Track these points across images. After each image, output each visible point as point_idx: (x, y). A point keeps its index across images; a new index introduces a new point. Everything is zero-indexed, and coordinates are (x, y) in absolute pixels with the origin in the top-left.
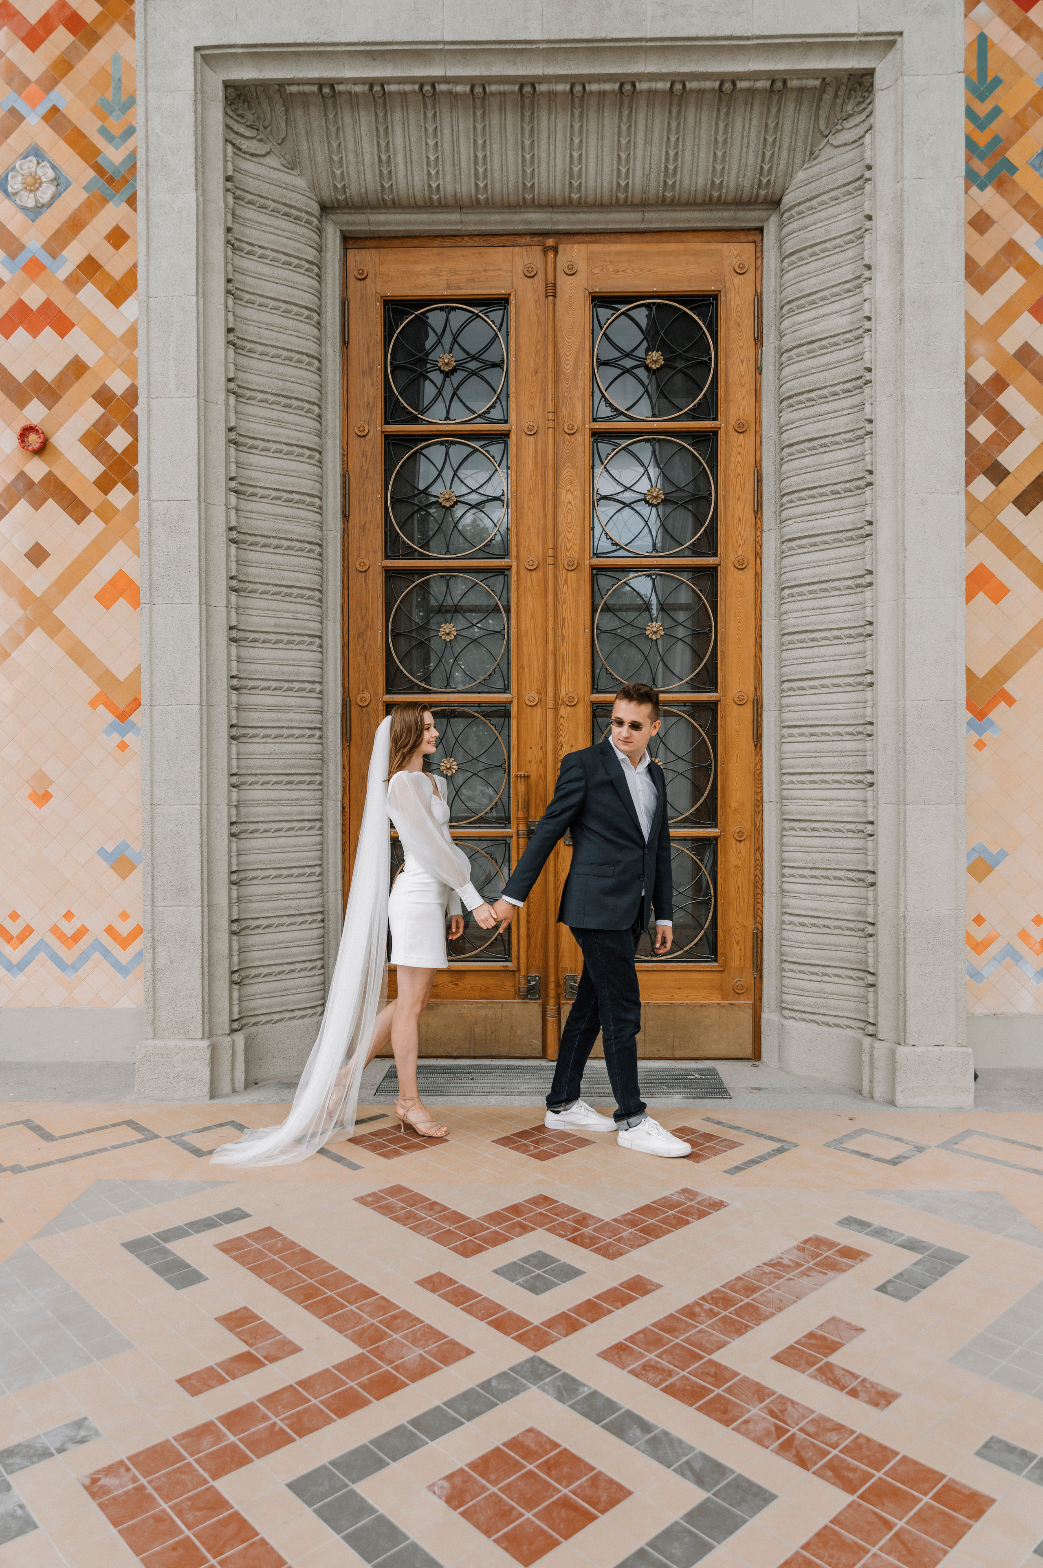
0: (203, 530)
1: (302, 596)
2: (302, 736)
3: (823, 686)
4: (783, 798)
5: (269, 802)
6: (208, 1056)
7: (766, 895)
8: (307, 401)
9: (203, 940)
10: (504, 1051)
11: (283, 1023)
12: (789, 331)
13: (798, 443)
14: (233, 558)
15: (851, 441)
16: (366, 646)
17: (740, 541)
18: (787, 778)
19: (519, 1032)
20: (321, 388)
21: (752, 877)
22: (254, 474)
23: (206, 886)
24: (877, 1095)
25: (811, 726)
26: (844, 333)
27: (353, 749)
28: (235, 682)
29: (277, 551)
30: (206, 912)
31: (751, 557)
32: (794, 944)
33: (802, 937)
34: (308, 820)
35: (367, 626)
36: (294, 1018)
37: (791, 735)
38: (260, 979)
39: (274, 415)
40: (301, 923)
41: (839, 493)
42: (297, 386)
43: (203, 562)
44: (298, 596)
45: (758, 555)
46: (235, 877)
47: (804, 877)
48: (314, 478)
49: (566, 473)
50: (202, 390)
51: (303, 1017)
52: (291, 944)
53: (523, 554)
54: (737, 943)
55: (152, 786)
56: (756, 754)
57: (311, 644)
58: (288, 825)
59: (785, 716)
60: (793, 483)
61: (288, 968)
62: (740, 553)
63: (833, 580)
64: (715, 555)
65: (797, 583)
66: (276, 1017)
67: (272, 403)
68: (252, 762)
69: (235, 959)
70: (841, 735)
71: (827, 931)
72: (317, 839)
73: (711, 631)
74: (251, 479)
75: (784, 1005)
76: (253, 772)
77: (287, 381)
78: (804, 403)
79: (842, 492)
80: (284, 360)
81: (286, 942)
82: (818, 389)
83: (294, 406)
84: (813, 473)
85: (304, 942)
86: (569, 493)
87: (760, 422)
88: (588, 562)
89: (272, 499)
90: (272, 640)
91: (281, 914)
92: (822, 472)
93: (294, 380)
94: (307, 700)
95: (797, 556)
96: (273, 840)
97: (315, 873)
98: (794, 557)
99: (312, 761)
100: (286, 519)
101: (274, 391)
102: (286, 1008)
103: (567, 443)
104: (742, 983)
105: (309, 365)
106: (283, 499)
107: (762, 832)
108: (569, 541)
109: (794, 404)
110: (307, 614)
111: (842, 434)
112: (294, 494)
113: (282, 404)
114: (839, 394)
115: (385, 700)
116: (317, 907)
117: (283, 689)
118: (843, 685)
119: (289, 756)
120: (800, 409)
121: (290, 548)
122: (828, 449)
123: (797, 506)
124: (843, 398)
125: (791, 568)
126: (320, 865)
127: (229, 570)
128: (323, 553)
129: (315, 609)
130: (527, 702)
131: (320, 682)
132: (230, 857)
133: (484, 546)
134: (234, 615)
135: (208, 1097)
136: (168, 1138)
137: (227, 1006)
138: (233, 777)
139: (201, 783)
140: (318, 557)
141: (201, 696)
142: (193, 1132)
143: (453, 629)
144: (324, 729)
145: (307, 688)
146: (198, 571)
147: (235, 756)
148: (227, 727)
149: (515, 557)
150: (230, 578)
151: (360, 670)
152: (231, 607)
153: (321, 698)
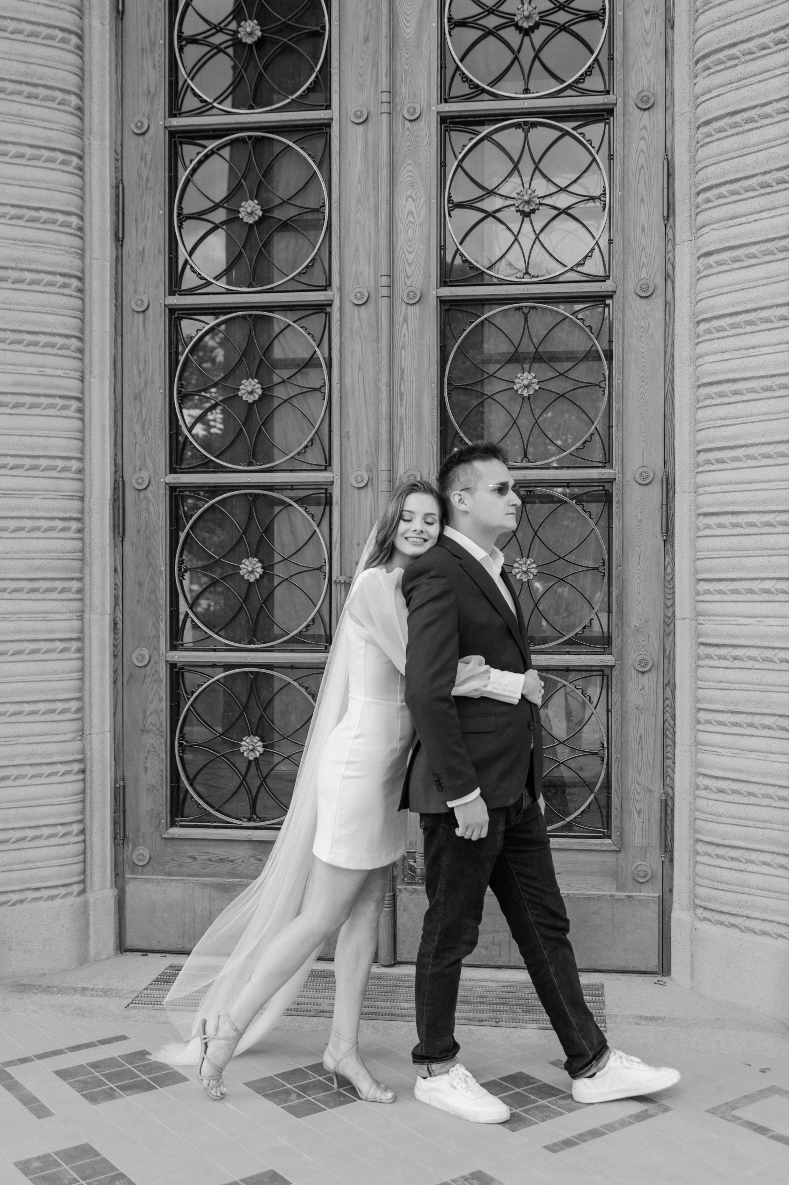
1: (53, 346)
2: (52, 529)
3: (749, 457)
4: (699, 614)
5: (5, 616)
7: (678, 747)
8: (60, 90)
11: (25, 905)
13: (716, 119)
16: (144, 411)
17: (644, 259)
18: (703, 586)
20: (82, 73)
21: (660, 723)
25: (733, 513)
27: (127, 546)
29: (17, 286)
31: (661, 281)
32: (710, 817)
33: (720, 808)
34: (61, 640)
35: (146, 383)
36: (39, 899)
37: (708, 527)
39: (14, 108)
40: (49, 775)
41: (769, 186)
42: (46, 70)
44: (45, 345)
45: (669, 277)
47: (722, 724)
48: (70, 189)
49: (404, 175)
51: (52, 898)
52: (34, 803)
53: (349, 284)
54: (639, 812)
56: (666, 553)
57: (64, 407)
58: (33, 646)
59: (702, 499)
60: (711, 174)
61: (31, 833)
62: (644, 274)
63: (762, 308)
64: (610, 278)
65: (715, 314)
66: (15, 897)
67: (11, 93)
70: (772, 525)
71: (752, 800)
72: (76, 664)
73: (603, 383)
75: (698, 902)
77: (31, 63)
78: (724, 62)
79: (774, 184)
80: (28, 36)
81: (28, 800)
82: (743, 42)
83: (41, 96)
84: (736, 160)
85: (55, 800)
86: (410, 199)
87: (672, 94)
88: (434, 293)
89: (10, 219)
90: (9, 403)
91: (22, 762)
92: (748, 158)
93: (41, 62)
94: (61, 482)
95: (715, 276)
96: (11, 665)
97: (70, 709)
98: (711, 278)
99: (68, 561)
100: (29, 244)
101: (13, 78)
102: (28, 886)
103: (408, 132)
104: (644, 868)
105: (64, 42)
106: (25, 218)
107: (674, 660)
108: (410, 264)
109: (712, 65)
110: (62, 369)
111: (774, 103)
112: (41, 211)
113: (25, 94)
114: (769, 48)
115: (167, 481)
116: (73, 754)
117: (25, 468)
118: (775, 456)
119: (33, 555)
120: (719, 71)
121: (33, 282)
122: (755, 125)
123: (716, 207)
124: (776, 52)
125: (708, 294)
126: (79, 699)
128: (86, 290)
129: (72, 363)
130: (353, 483)
131: (79, 459)
133: (298, 275)
140: (77, 294)
143: (257, 386)
144: (85, 520)
145: (57, 466)
149: (338, 289)
151: (136, 443)
153: (80, 479)
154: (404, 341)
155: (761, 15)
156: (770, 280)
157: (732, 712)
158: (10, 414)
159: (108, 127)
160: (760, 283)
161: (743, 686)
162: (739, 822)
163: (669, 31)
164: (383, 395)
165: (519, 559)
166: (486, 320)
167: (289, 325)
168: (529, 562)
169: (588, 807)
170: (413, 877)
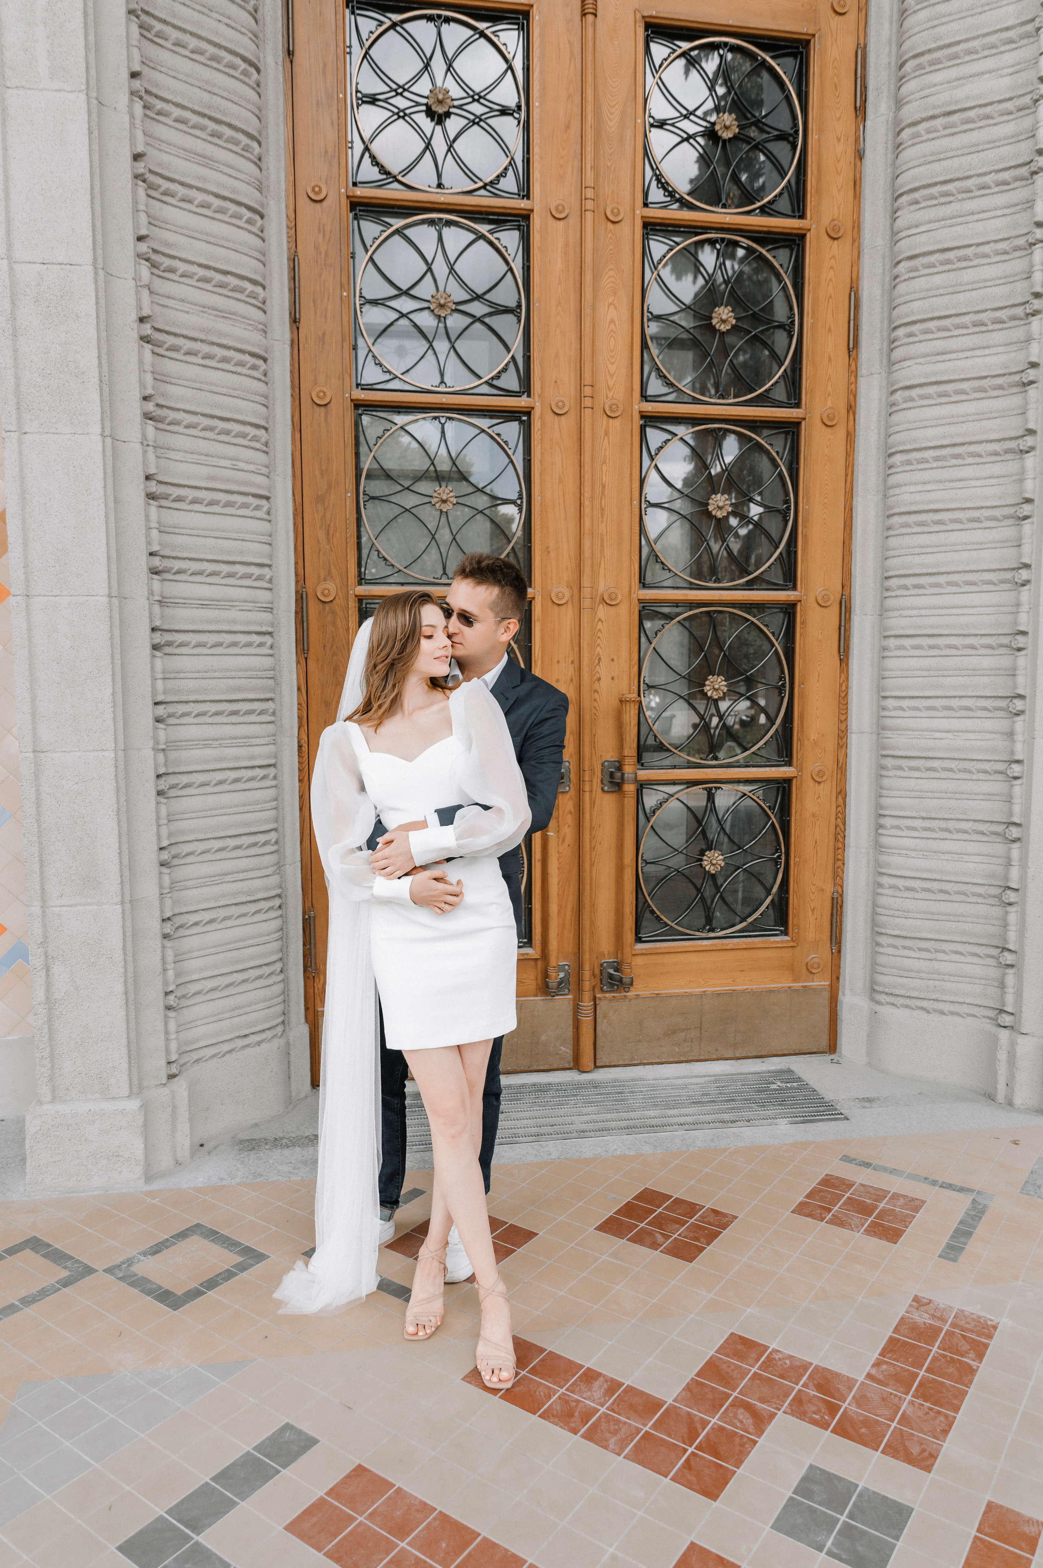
0: (103, 316)
1: (244, 436)
2: (249, 645)
3: (949, 584)
4: (884, 729)
5: (206, 743)
6: (141, 1122)
7: (849, 850)
8: (244, 133)
9: (125, 954)
11: (234, 1054)
12: (917, 96)
13: (924, 254)
14: (148, 367)
15: (1006, 253)
16: (328, 515)
17: (829, 389)
18: (890, 703)
19: (543, 1038)
20: (260, 115)
21: (832, 828)
22: (171, 237)
23: (127, 873)
24: (1018, 1101)
25: (931, 636)
26: (1000, 102)
27: (311, 663)
28: (156, 562)
29: (207, 362)
30: (127, 912)
31: (844, 411)
32: (897, 913)
33: (909, 905)
34: (260, 767)
35: (332, 486)
36: (248, 1046)
38: (200, 998)
39: (199, 146)
41: (983, 325)
42: (230, 104)
43: (105, 368)
44: (238, 435)
45: (852, 409)
46: (165, 856)
47: (913, 829)
48: (255, 254)
49: (609, 279)
50: (93, 83)
51: (259, 1043)
52: (242, 944)
53: (550, 391)
54: (813, 910)
55: (34, 722)
56: (841, 671)
57: (258, 508)
58: (234, 775)
59: (891, 622)
60: (918, 309)
61: (238, 977)
62: (829, 404)
63: (970, 443)
64: (798, 405)
65: (917, 446)
66: (226, 1047)
67: (194, 127)
69: (171, 973)
70: (974, 648)
71: (945, 897)
72: (272, 793)
73: (788, 508)
74: (167, 244)
75: (877, 988)
76: (184, 698)
77: (214, 94)
78: (936, 198)
79: (989, 323)
80: (209, 59)
81: (235, 942)
82: (958, 179)
83: (225, 137)
84: (948, 296)
85: (260, 939)
86: (612, 307)
87: (859, 226)
88: (637, 407)
89: (198, 281)
90: (204, 500)
91: (228, 902)
92: (961, 295)
93: (225, 94)
94: (258, 592)
95: (917, 410)
96: (214, 797)
97: (269, 841)
98: (913, 411)
99: (265, 680)
100: (219, 313)
101: (196, 108)
102: (237, 1034)
103: (610, 235)
104: (817, 960)
105: (245, 75)
106: (213, 283)
107: (846, 771)
108: (612, 376)
109: (921, 200)
110: (254, 463)
111: (992, 244)
112: (229, 276)
113: (209, 130)
114: (989, 188)
115: (357, 593)
116: (274, 888)
117: (222, 575)
118: (980, 583)
119: (233, 674)
120: (930, 206)
121: (225, 360)
122: (971, 264)
123: (921, 341)
124: (997, 193)
125: (910, 426)
126: (275, 830)
127: (143, 385)
128: (269, 374)
129: (261, 457)
130: (554, 599)
131: (269, 566)
132: (159, 826)
133: (492, 378)
134: (151, 456)
135: (142, 1181)
136: (109, 1271)
137: (161, 1043)
138: (158, 707)
139: (114, 718)
140: (263, 378)
141: (109, 582)
142: (145, 1254)
143: (451, 494)
144: (275, 635)
145: (252, 574)
146: (97, 382)
147: (160, 676)
148: (148, 630)
149: (539, 396)
150: (145, 398)
151: (320, 550)
152: (148, 445)
153: (271, 589)
154: (605, 456)
155: (982, 154)
156: (981, 417)
157: (923, 818)
158: (205, 513)
159: (283, 187)
160: (970, 418)
161: (937, 795)
162: (930, 917)
163: (859, 164)
164: (587, 510)
165: (710, 677)
166: (681, 439)
167: (483, 431)
168: (719, 680)
169: (767, 908)
170: (612, 985)
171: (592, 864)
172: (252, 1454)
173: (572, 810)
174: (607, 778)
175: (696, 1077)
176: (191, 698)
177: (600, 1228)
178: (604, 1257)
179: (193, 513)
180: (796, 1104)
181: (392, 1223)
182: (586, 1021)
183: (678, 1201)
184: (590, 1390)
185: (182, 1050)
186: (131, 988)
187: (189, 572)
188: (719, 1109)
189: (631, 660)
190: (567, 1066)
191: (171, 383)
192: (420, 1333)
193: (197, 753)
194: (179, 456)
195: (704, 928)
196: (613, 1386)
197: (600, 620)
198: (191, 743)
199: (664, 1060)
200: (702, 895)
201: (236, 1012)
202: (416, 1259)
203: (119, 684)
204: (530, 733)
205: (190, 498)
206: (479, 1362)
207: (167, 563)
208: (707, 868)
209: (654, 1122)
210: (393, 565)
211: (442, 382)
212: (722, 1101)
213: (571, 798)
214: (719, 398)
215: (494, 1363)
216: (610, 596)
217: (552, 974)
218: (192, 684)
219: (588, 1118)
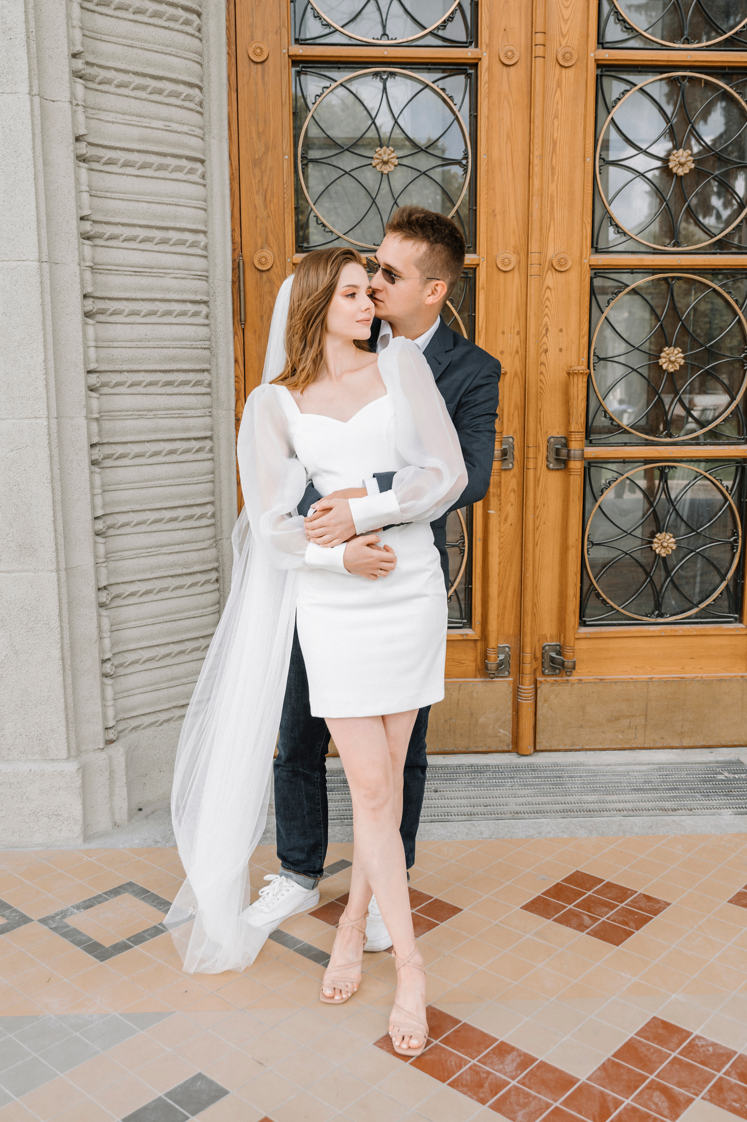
1: (177, 95)
2: (183, 314)
5: (141, 413)
6: (79, 784)
9: (61, 621)
10: (462, 744)
11: (172, 723)
14: (76, 22)
16: (265, 179)
19: (481, 720)
23: (61, 541)
27: (249, 335)
28: (87, 226)
29: (138, 17)
30: (63, 579)
34: (196, 439)
35: (267, 148)
38: (138, 667)
40: (190, 586)
43: (32, 24)
44: (170, 94)
46: (100, 525)
52: (178, 616)
53: (499, 40)
57: (191, 171)
58: (169, 446)
61: (174, 649)
66: (164, 716)
68: (116, 352)
69: (107, 642)
72: (208, 465)
76: (118, 367)
81: (171, 613)
85: (197, 612)
88: (592, 55)
90: (136, 162)
91: (165, 574)
94: (192, 259)
96: (149, 468)
97: (207, 514)
99: (200, 350)
102: (174, 704)
108: (566, 21)
110: (187, 124)
116: (210, 562)
117: (155, 241)
119: (167, 343)
121: (157, 15)
126: (212, 503)
127: (71, 41)
128: (204, 30)
129: (195, 118)
130: (499, 266)
131: (205, 233)
132: (93, 495)
133: (438, 28)
134: (81, 117)
135: (81, 840)
136: (43, 921)
137: (99, 709)
138: (91, 375)
139: (47, 385)
140: (197, 34)
141: (40, 247)
142: (78, 907)
143: (393, 155)
144: (211, 303)
145: (187, 241)
146: (25, 38)
147: (92, 344)
148: (80, 298)
149: (487, 45)
150: (74, 56)
151: (257, 217)
152: (77, 105)
153: (206, 257)
154: (557, 109)
158: (137, 176)
164: (536, 169)
165: (666, 349)
166: (641, 89)
167: (427, 86)
168: (676, 352)
169: (721, 594)
170: (554, 669)
171: (535, 545)
172: (164, 1100)
173: (516, 489)
174: (553, 456)
175: (639, 764)
176: (125, 367)
177: (526, 907)
178: (528, 936)
179: (125, 177)
180: (742, 795)
181: (316, 891)
182: (527, 705)
183: (609, 885)
184: (502, 1063)
185: (119, 717)
186: (67, 655)
187: (122, 238)
188: (661, 797)
189: (580, 330)
190: (506, 749)
191: (101, 40)
192: (337, 997)
193: (130, 424)
194: (110, 117)
195: (653, 613)
196: (527, 1060)
197: (548, 288)
198: (126, 413)
199: (606, 747)
200: (651, 579)
201: (173, 683)
202: (337, 927)
203: (50, 352)
204: (464, 400)
205: (122, 161)
206: (391, 1028)
207: (99, 229)
208: (657, 551)
209: (591, 806)
210: (332, 232)
211: (384, 34)
212: (664, 789)
213: (514, 475)
214: (684, 43)
215: (404, 1031)
216: (559, 261)
217: (492, 656)
218: (127, 353)
219: (523, 800)
